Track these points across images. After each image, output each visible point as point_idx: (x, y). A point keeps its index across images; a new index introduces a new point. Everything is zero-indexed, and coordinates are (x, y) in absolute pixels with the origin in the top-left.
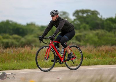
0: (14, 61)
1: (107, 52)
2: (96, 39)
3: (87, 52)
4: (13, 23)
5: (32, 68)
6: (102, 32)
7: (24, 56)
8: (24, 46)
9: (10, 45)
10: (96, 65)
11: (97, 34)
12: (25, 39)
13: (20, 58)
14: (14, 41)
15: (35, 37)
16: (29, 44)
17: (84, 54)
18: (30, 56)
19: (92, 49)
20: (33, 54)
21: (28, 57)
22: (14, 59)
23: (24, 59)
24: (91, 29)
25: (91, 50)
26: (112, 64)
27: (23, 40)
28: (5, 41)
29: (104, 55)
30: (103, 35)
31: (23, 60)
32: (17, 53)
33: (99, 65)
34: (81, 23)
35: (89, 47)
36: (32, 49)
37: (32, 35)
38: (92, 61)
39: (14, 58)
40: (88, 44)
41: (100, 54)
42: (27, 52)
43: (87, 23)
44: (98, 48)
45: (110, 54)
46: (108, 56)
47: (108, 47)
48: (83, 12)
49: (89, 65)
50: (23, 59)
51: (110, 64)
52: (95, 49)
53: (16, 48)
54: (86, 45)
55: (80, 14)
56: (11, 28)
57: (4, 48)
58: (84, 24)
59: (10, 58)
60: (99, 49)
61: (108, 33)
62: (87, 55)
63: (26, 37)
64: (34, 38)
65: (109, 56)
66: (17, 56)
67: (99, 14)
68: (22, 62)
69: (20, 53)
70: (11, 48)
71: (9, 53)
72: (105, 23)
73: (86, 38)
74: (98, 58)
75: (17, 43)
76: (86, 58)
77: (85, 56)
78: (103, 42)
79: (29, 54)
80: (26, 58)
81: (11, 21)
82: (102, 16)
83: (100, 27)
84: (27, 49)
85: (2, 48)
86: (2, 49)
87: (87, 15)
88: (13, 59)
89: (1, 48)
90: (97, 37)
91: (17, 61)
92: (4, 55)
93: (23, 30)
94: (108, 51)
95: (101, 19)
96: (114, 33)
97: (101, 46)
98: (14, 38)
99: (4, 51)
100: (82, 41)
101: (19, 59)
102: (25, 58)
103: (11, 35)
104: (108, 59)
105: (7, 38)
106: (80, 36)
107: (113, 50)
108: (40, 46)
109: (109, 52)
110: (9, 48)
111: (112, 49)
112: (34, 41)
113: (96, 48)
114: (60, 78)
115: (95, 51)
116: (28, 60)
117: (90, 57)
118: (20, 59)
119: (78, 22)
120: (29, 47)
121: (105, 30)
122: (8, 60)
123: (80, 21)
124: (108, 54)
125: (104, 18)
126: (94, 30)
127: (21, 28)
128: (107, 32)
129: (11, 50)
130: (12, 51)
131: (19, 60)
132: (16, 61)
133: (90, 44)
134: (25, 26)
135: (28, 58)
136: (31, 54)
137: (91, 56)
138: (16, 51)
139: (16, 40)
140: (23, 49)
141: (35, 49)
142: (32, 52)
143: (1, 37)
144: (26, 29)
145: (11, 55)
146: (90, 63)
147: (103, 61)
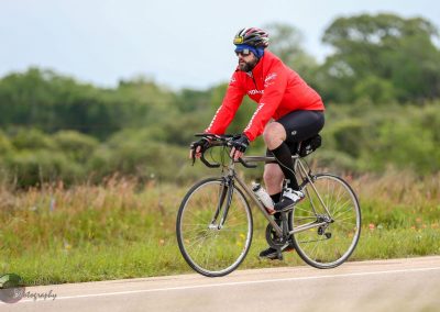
0: (63, 246)
2: (424, 144)
3: (384, 199)
4: (56, 78)
7: (104, 221)
8: (104, 179)
9: (42, 175)
10: (423, 253)
11: (429, 122)
12: (113, 147)
13: (88, 232)
14: (61, 157)
15: (156, 138)
16: (129, 168)
17: (371, 209)
19: (407, 185)
20: (144, 213)
21: (124, 226)
23: (105, 238)
24: (402, 101)
25: (403, 191)
27: (103, 152)
28: (26, 157)
31: (103, 242)
32: (72, 212)
34: (360, 75)
35: (392, 176)
36: (138, 190)
37: (145, 132)
39: (61, 230)
40: (391, 167)
42: (118, 205)
43: (387, 74)
44: (433, 181)
49: (390, 257)
50: (99, 236)
52: (421, 185)
54: (379, 172)
55: (355, 34)
56: (51, 100)
57: (17, 189)
58: (372, 79)
59: (42, 234)
60: (438, 183)
62: (384, 214)
63: (117, 138)
66: (71, 223)
67: (435, 32)
68: (95, 249)
69: (86, 209)
70: (47, 188)
71: (36, 212)
73: (383, 141)
74: (433, 225)
75: (77, 168)
76: (380, 227)
77: (377, 216)
79: (128, 212)
81: (49, 72)
84: (119, 192)
85: (8, 189)
86: (6, 194)
87: (383, 38)
88: (55, 238)
89: (2, 187)
90: (428, 134)
91: (75, 246)
92: (16, 219)
93: (102, 106)
98: (66, 147)
99: (17, 202)
100: (364, 154)
101: (82, 235)
102: (109, 232)
105: (32, 146)
106: (356, 131)
108: (178, 175)
110: (39, 188)
112: (153, 159)
113: (422, 179)
115: (418, 194)
116: (122, 243)
117: (397, 222)
118: (86, 238)
119: (349, 72)
120: (129, 179)
122: (35, 239)
123: (354, 66)
127: (93, 102)
129: (48, 198)
130: (53, 201)
131: (81, 241)
132: (68, 246)
133: (400, 168)
134: (109, 91)
135: (122, 234)
136: (135, 212)
137: (402, 216)
138: (70, 200)
139: (72, 155)
140: (100, 189)
141: (152, 192)
142: (140, 205)
143: (6, 142)
144: (117, 105)
145: (48, 220)
146: (395, 246)
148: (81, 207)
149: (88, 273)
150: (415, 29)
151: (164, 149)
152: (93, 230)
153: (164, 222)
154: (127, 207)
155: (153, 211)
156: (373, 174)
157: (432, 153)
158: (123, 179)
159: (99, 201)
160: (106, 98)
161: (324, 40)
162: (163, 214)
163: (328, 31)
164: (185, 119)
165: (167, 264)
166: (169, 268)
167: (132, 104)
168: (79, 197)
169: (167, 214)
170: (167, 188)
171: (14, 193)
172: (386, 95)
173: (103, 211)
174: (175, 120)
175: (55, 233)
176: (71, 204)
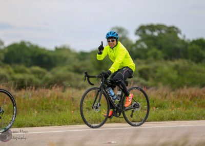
1: (193, 97)
2: (174, 76)
3: (159, 97)
4: (32, 46)
5: (64, 125)
6: (184, 64)
7: (50, 103)
8: (51, 86)
9: (26, 84)
10: (174, 120)
11: (176, 67)
12: (53, 73)
13: (44, 107)
14: (33, 77)
15: (69, 70)
16: (59, 82)
17: (153, 101)
18: (61, 103)
19: (168, 92)
20: (65, 100)
21: (58, 105)
22: (34, 108)
23: (50, 109)
24: (166, 59)
25: (166, 95)
26: (202, 119)
27: (49, 75)
28: (19, 76)
29: (188, 103)
30: (186, 69)
31: (49, 111)
33: (179, 120)
34: (149, 48)
35: (163, 89)
36: (63, 91)
37: (65, 68)
38: (167, 112)
39: (33, 106)
40: (160, 84)
41: (181, 101)
42: (56, 97)
43: (160, 48)
44: (178, 91)
45: (199, 102)
46: (195, 105)
47: (195, 90)
48: (152, 28)
50: (48, 108)
51: (199, 120)
52: (173, 93)
53: (36, 89)
54: (156, 87)
55: (148, 32)
56: (29, 54)
57: (17, 89)
58: (154, 50)
59: (26, 107)
60: (180, 92)
61: (195, 66)
62: (159, 103)
63: (54, 70)
64: (68, 73)
65: (197, 105)
66: (37, 103)
67: (180, 32)
68: (46, 113)
69: (43, 97)
70: (28, 89)
71: (24, 98)
72: (189, 48)
73: (158, 74)
74: (178, 109)
75: (39, 82)
76: (157, 108)
77: (156, 104)
78: (186, 81)
79: (60, 100)
80: (54, 106)
81: (29, 43)
82: (184, 36)
83: (181, 54)
84: (56, 91)
85: (13, 89)
87: (159, 34)
88: (31, 109)
89: (11, 88)
90: (176, 72)
91: (39, 112)
93: (49, 58)
94: (195, 96)
95: (183, 41)
97: (183, 88)
98: (35, 73)
99: (17, 94)
100: (151, 79)
101: (41, 108)
102: (52, 107)
103: (29, 66)
104: (196, 110)
105: (21, 72)
106: (148, 70)
107: (204, 95)
108: (79, 86)
109: (197, 98)
110: (25, 89)
111: (201, 93)
112: (68, 78)
113: (174, 90)
114: (113, 142)
115: (172, 96)
116: (57, 111)
117: (164, 107)
118: (43, 109)
119: (145, 46)
120: (59, 87)
121: (190, 60)
122: (23, 109)
123: (148, 44)
124: (194, 101)
125: (189, 40)
126: (171, 60)
127: (46, 55)
128: (194, 64)
129: (29, 93)
130: (31, 94)
132: (36, 112)
133: (165, 85)
134: (51, 51)
135: (57, 108)
136: (62, 100)
137: (166, 105)
138: (38, 94)
139: (37, 76)
140: (49, 90)
141: (69, 92)
142: (64, 97)
143: (11, 70)
144: (55, 57)
145: (28, 101)
146: (163, 117)
147: (186, 114)
148: (42, 97)
149: (44, 123)
150: (173, 31)
151: (72, 74)
152: (46, 105)
153: (73, 104)
154: (59, 98)
155: (69, 99)
156: (155, 88)
157: (177, 80)
158: (58, 87)
159: (49, 95)
160: (50, 54)
161: (136, 34)
162: (73, 101)
163: (138, 30)
164: (81, 63)
166: (76, 122)
167: (60, 57)
168: (41, 93)
170: (74, 90)
171: (15, 91)
172: (159, 56)
173: (50, 99)
174: (77, 63)
175: (31, 107)
176: (38, 96)
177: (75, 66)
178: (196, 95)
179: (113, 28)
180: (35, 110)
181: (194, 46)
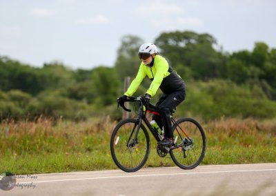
0: (12, 153)
1: (233, 133)
2: (208, 102)
4: (10, 61)
5: (54, 172)
6: (222, 85)
7: (35, 141)
8: (35, 118)
11: (211, 91)
12: (40, 100)
13: (26, 147)
14: (12, 104)
15: (63, 95)
16: (49, 112)
18: (50, 142)
20: (57, 138)
21: (46, 144)
22: (13, 149)
23: (35, 150)
24: (196, 78)
26: (244, 163)
27: (35, 102)
29: (226, 140)
30: (223, 93)
31: (34, 153)
32: (18, 136)
33: (213, 164)
36: (55, 124)
37: (57, 92)
39: (12, 145)
41: (216, 138)
42: (43, 133)
43: (188, 64)
44: (212, 124)
46: (235, 144)
47: (235, 122)
48: (178, 36)
50: (32, 149)
51: (240, 163)
53: (15, 123)
55: (171, 42)
56: (6, 73)
58: (181, 66)
60: (215, 126)
61: (237, 89)
63: (42, 94)
64: (61, 99)
65: (238, 142)
66: (17, 142)
67: (215, 42)
68: (30, 156)
69: (25, 134)
70: (4, 122)
72: (228, 64)
74: (211, 148)
75: (21, 111)
78: (225, 110)
79: (48, 136)
80: (42, 145)
81: (6, 58)
82: (222, 48)
83: (218, 72)
84: (43, 125)
87: (186, 44)
88: (9, 150)
90: (210, 97)
91: (19, 154)
93: (35, 78)
94: (235, 130)
95: (220, 54)
96: (251, 88)
97: (219, 119)
98: (14, 99)
101: (23, 147)
102: (38, 147)
104: (236, 149)
107: (247, 128)
108: (76, 117)
109: (238, 132)
110: (1, 122)
111: (243, 126)
112: (61, 106)
113: (206, 122)
116: (45, 153)
118: (25, 149)
120: (48, 118)
121: (229, 81)
124: (234, 138)
125: (228, 53)
126: (204, 80)
127: (29, 75)
128: (235, 86)
129: (5, 128)
130: (8, 130)
131: (23, 152)
132: (15, 154)
134: (38, 69)
135: (44, 148)
136: (52, 137)
138: (17, 129)
139: (17, 103)
140: (34, 124)
141: (62, 126)
142: (55, 132)
144: (43, 77)
145: (5, 140)
147: (223, 155)
148: (23, 133)
149: (26, 170)
150: (205, 40)
151: (67, 101)
152: (29, 145)
153: (68, 142)
154: (48, 134)
155: (62, 136)
157: (212, 108)
158: (46, 118)
159: (33, 130)
160: (36, 73)
162: (67, 138)
163: (157, 40)
164: (79, 85)
165: (69, 166)
167: (51, 77)
168: (22, 128)
169: (69, 137)
170: (69, 123)
172: (187, 75)
173: (35, 135)
174: (74, 85)
175: (8, 147)
176: (18, 131)
177: (70, 90)
178: (237, 129)
179: (125, 37)
180: (14, 151)
181: (235, 61)
